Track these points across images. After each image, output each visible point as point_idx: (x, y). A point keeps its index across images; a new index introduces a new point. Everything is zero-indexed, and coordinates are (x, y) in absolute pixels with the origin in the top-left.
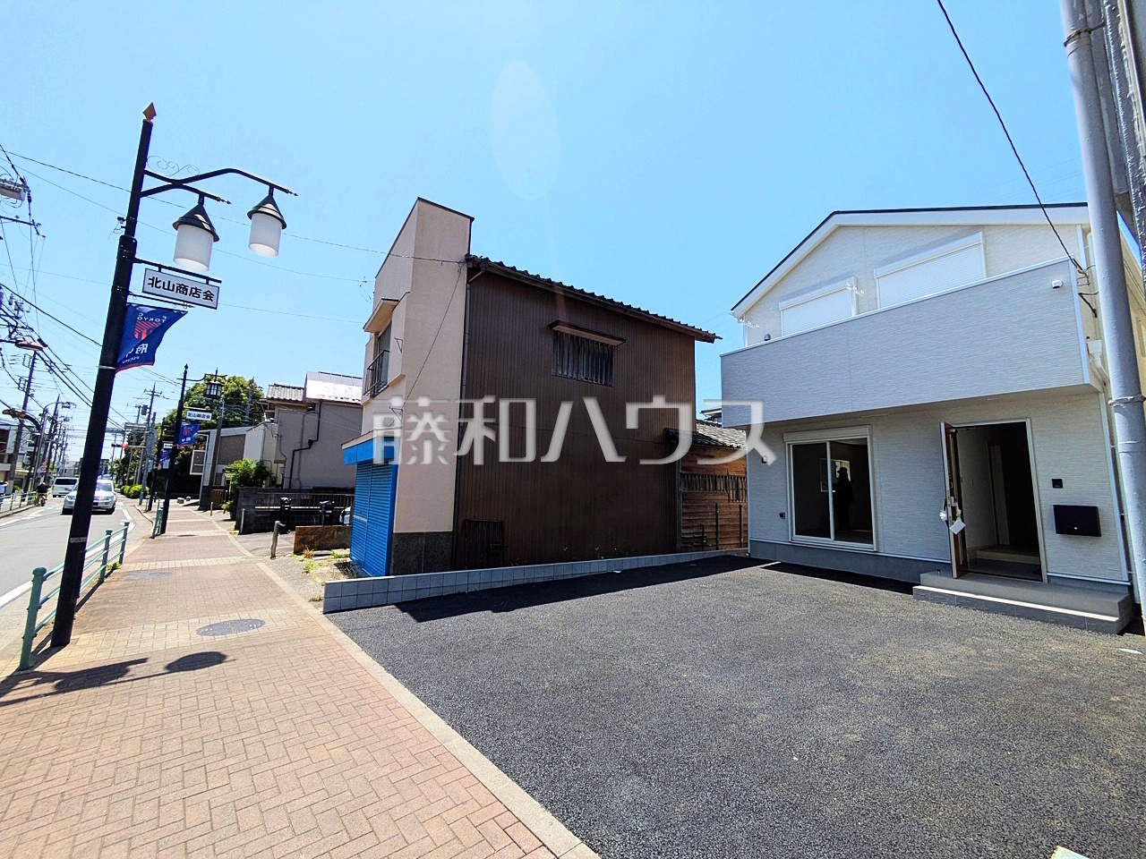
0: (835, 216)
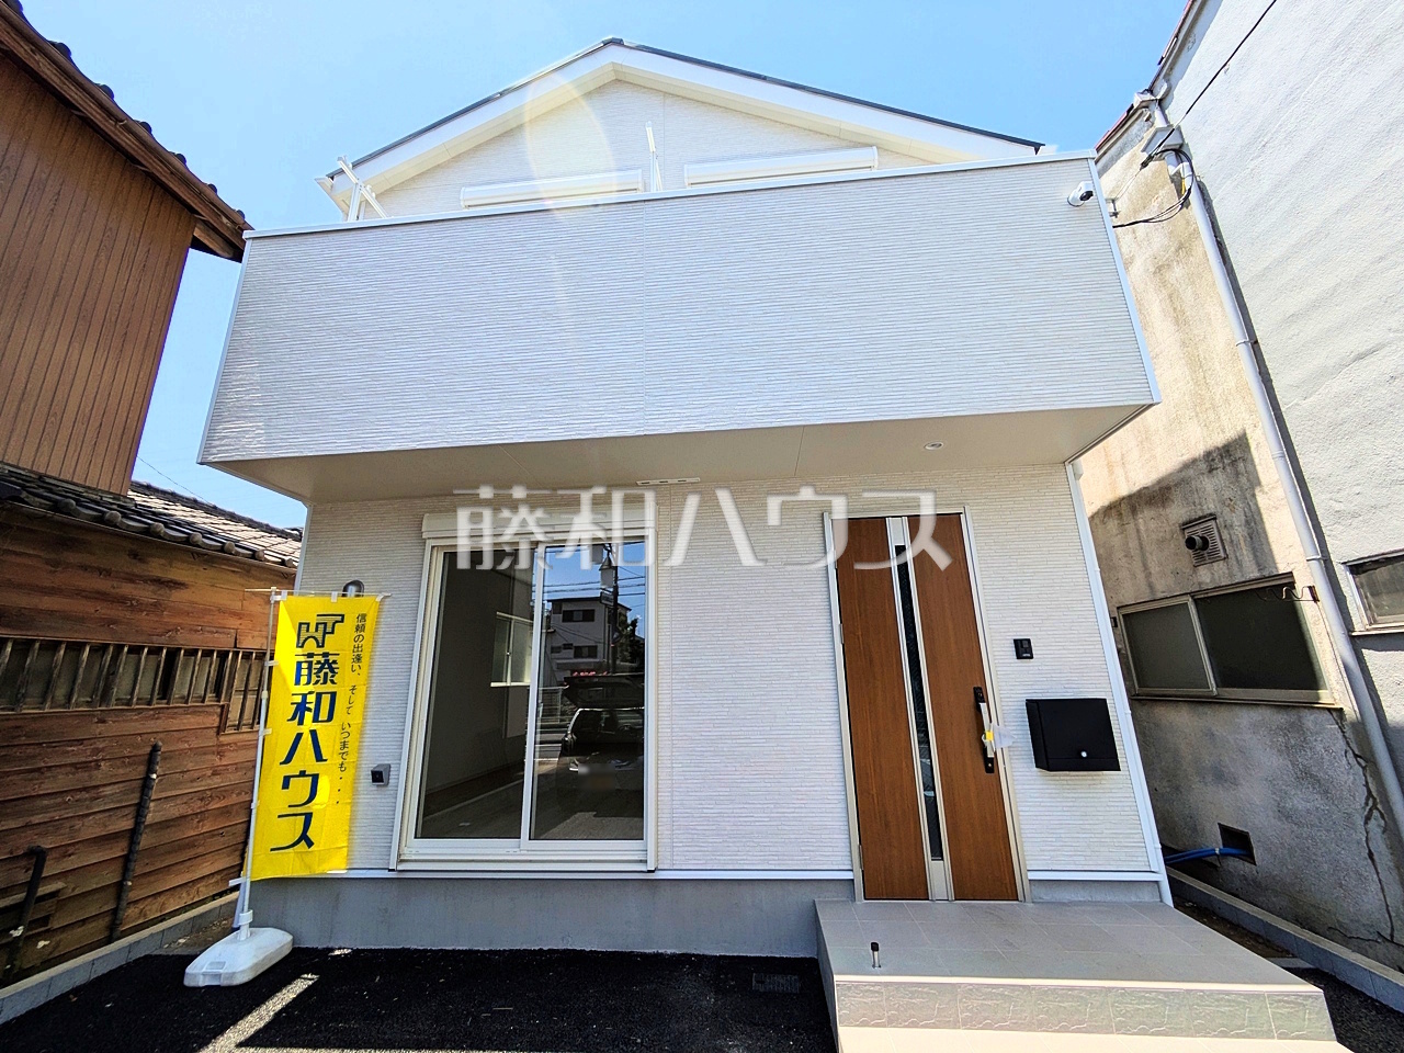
0: (613, 49)
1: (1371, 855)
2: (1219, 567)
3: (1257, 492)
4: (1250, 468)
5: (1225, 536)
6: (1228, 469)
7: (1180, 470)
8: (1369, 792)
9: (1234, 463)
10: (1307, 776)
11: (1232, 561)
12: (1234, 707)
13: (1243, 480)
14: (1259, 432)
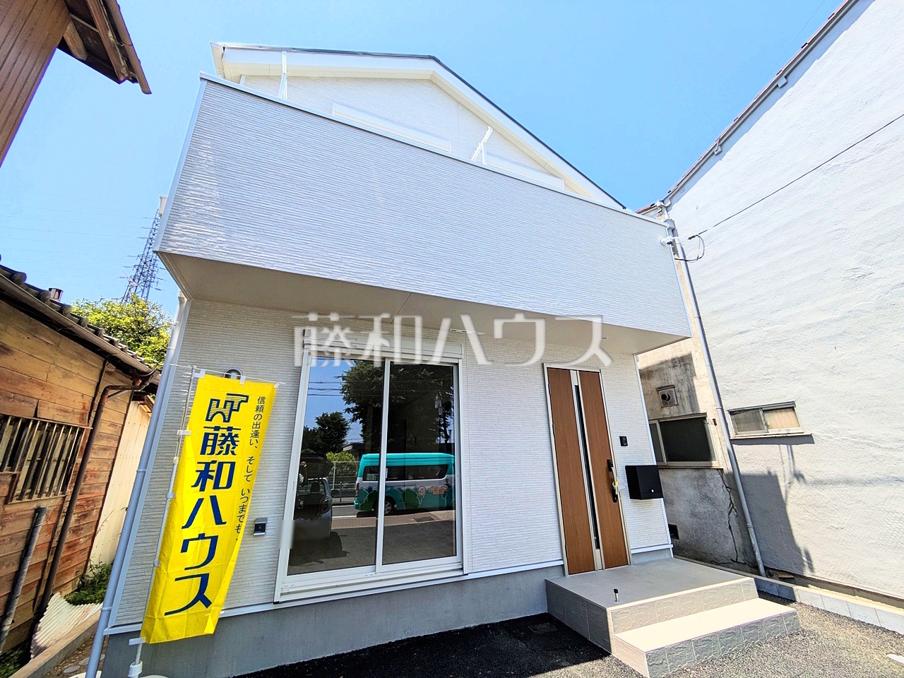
1: (730, 527)
2: (674, 409)
3: (694, 378)
4: (692, 368)
5: (678, 395)
6: (682, 367)
7: (659, 364)
8: (731, 501)
9: (685, 365)
10: (705, 498)
11: (680, 406)
12: (675, 470)
13: (689, 372)
14: (697, 354)
